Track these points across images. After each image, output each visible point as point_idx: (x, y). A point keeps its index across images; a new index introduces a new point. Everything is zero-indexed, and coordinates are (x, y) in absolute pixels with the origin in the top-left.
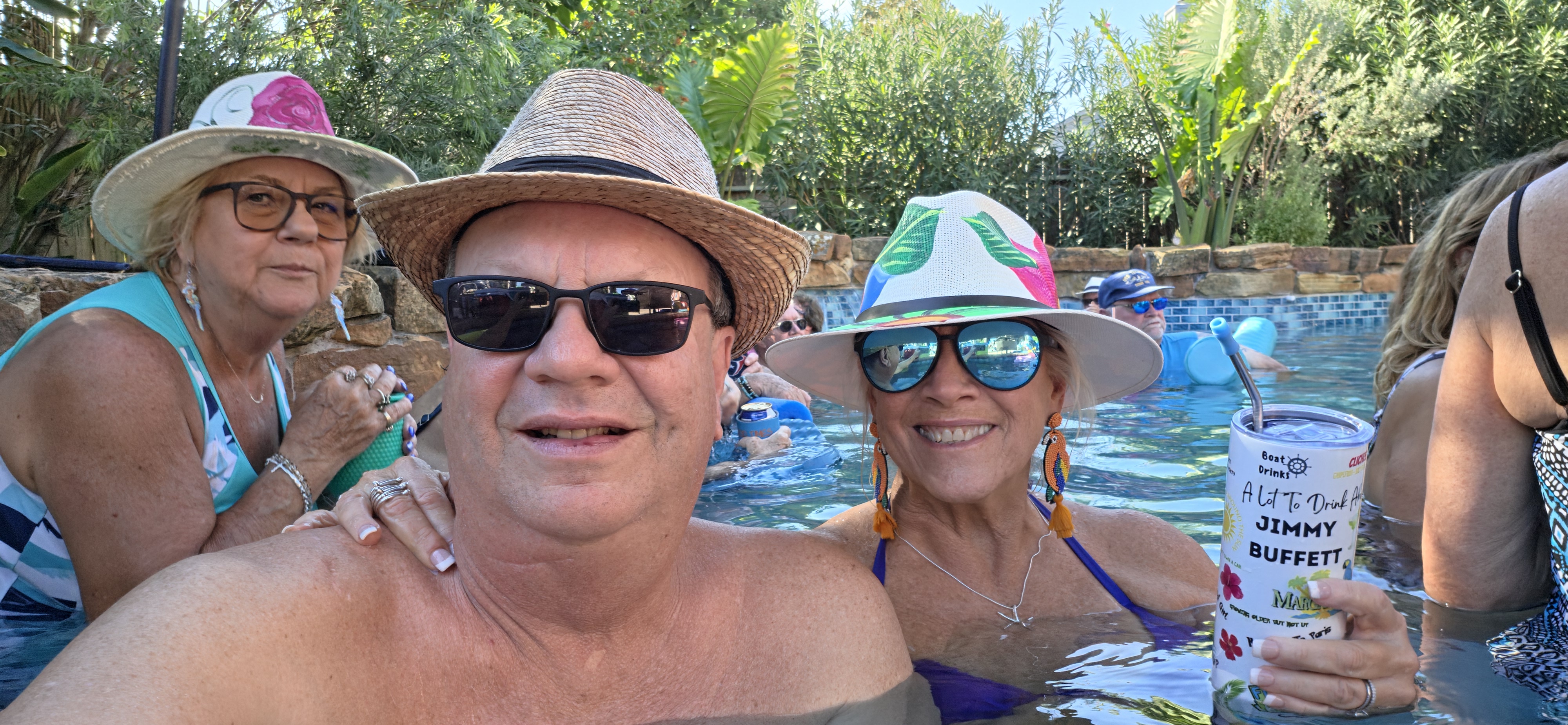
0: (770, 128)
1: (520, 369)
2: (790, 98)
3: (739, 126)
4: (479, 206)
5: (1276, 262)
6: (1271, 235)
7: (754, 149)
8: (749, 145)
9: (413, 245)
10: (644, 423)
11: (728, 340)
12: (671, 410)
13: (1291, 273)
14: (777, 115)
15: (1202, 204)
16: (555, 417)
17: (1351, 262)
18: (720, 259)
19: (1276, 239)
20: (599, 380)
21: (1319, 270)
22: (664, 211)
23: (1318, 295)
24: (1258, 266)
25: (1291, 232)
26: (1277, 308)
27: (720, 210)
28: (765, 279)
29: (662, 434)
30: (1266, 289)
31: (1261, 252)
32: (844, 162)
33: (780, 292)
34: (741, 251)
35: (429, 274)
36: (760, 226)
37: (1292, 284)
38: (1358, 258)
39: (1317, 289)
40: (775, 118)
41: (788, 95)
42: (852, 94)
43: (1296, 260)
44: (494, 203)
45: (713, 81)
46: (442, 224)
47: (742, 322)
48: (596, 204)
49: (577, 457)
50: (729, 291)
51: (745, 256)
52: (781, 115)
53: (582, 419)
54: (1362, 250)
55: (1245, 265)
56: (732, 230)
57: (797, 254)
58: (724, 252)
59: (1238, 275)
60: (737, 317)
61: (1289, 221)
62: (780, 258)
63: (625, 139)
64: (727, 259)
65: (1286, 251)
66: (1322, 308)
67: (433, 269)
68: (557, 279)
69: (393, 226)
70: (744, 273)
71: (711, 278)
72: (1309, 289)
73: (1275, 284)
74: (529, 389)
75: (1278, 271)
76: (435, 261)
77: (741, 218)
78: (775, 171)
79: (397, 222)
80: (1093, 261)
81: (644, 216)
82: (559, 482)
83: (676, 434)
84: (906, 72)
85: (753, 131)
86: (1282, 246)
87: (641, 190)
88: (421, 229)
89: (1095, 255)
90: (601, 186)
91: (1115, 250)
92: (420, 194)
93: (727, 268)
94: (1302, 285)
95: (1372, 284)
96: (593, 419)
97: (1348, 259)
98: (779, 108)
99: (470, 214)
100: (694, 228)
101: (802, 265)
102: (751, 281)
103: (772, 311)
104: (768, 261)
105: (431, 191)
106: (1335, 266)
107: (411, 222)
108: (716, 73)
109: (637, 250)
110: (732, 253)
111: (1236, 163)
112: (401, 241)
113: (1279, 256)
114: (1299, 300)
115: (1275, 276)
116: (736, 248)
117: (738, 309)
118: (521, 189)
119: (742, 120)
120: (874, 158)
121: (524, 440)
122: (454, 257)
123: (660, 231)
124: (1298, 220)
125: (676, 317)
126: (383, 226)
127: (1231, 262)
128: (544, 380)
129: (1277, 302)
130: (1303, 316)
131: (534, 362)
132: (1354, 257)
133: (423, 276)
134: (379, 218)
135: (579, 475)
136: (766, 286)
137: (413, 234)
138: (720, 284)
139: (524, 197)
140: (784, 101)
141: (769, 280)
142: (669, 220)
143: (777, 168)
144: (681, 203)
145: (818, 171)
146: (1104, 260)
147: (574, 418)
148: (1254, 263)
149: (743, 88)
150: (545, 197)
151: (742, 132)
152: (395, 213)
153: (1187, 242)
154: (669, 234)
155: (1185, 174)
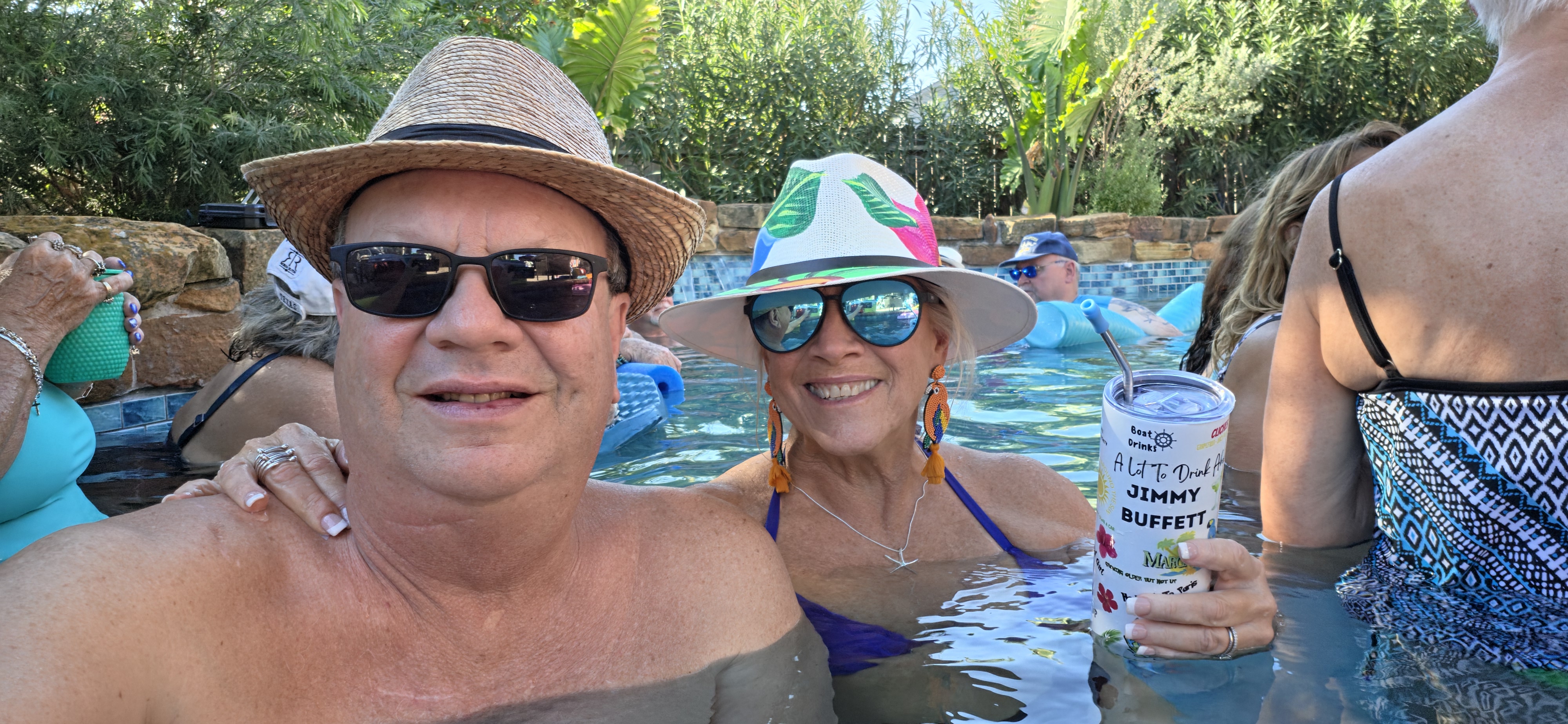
0: (632, 91)
1: (421, 333)
2: (652, 62)
3: (600, 89)
4: (374, 173)
5: (1115, 231)
6: (1110, 205)
7: (616, 113)
8: (611, 108)
9: (302, 211)
10: (547, 387)
11: (623, 306)
12: (573, 375)
13: (1129, 241)
14: (639, 78)
15: (1049, 175)
16: (459, 382)
17: (1182, 231)
18: (618, 228)
19: (1115, 209)
20: (503, 345)
21: (1154, 239)
22: (566, 181)
23: (1153, 262)
24: (1099, 234)
25: (1129, 202)
26: (1116, 274)
27: (622, 181)
28: (662, 247)
29: (564, 398)
30: (1107, 256)
31: (1102, 222)
32: (707, 128)
33: (676, 260)
34: (640, 220)
35: (317, 240)
36: (660, 196)
37: (1129, 252)
38: (1188, 227)
39: (1151, 256)
40: (637, 82)
41: (650, 59)
42: (714, 60)
43: (1134, 229)
44: (391, 170)
45: (573, 43)
46: (334, 190)
47: (637, 289)
48: (496, 172)
49: (481, 419)
50: (626, 259)
51: (644, 225)
52: (643, 79)
53: (486, 384)
54: (1192, 220)
55: (1087, 234)
56: (633, 200)
57: (694, 224)
58: (623, 221)
59: (1081, 243)
60: (632, 284)
61: (1127, 192)
62: (679, 227)
63: (521, 108)
64: (624, 227)
65: (1125, 221)
66: (1156, 274)
67: (321, 234)
68: (458, 246)
69: (284, 191)
70: (642, 241)
71: (609, 246)
72: (1145, 256)
73: (1114, 251)
74: (429, 354)
75: (1117, 240)
76: (324, 227)
77: (642, 188)
78: (638, 136)
79: (287, 189)
80: (948, 230)
81: (544, 185)
82: (462, 444)
83: (578, 397)
84: (768, 39)
85: (614, 94)
86: (1120, 215)
87: (545, 160)
88: (312, 195)
89: (950, 224)
90: (504, 156)
91: (969, 219)
92: (315, 161)
93: (624, 236)
94: (1138, 252)
95: (1200, 251)
96: (496, 383)
97: (1180, 228)
98: (640, 72)
99: (363, 181)
100: (594, 197)
101: (697, 234)
102: (648, 249)
103: (667, 279)
104: (667, 230)
105: (328, 157)
106: (1167, 235)
107: (303, 189)
108: (576, 35)
109: (537, 218)
110: (631, 222)
111: (1079, 136)
112: (290, 206)
113: (1118, 226)
114: (1135, 267)
115: (1114, 245)
116: (636, 217)
117: (633, 276)
118: (421, 157)
119: (603, 84)
120: (737, 124)
121: (424, 404)
122: (345, 222)
123: (559, 200)
124: (1135, 191)
125: (575, 284)
126: (271, 192)
127: (1074, 231)
128: (446, 345)
129: (1116, 268)
130: (1140, 282)
131: (436, 328)
132: (1185, 226)
133: (311, 242)
134: (268, 184)
135: (483, 437)
136: (663, 254)
137: (304, 200)
138: (618, 251)
139: (422, 165)
140: (647, 65)
141: (666, 249)
142: (570, 190)
143: (640, 133)
144: (583, 174)
145: (682, 136)
146: (959, 229)
147: (476, 383)
148: (1095, 231)
149: (604, 50)
150: (444, 165)
151: (604, 94)
152: (287, 179)
153: (1034, 211)
154: (568, 203)
155: (1033, 146)
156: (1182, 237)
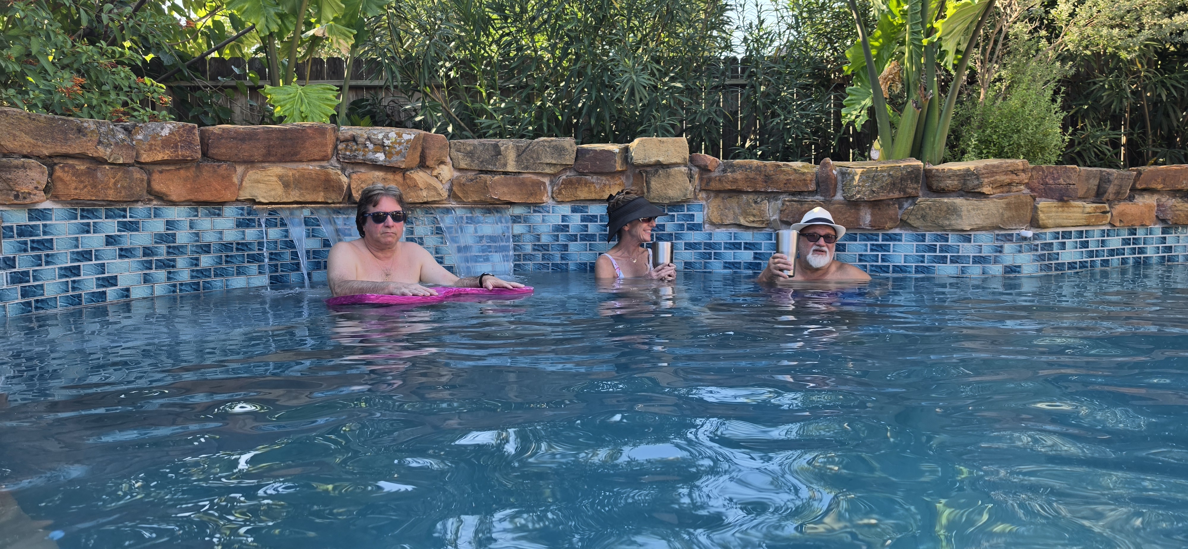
5: (1010, 184)
6: (995, 149)
13: (1029, 200)
15: (910, 106)
17: (1099, 186)
19: (1001, 155)
21: (1063, 197)
23: (1060, 230)
24: (986, 190)
26: (1008, 247)
30: (996, 221)
31: (992, 171)
37: (1029, 216)
38: (1109, 181)
39: (1059, 221)
43: (1035, 183)
54: (1115, 172)
55: (969, 188)
59: (959, 201)
61: (1018, 131)
66: (1063, 246)
75: (1012, 197)
80: (768, 179)
89: (770, 170)
91: (797, 164)
94: (1041, 215)
95: (1122, 214)
97: (1096, 182)
106: (1080, 193)
113: (1014, 177)
114: (1036, 237)
115: (1008, 204)
124: (1029, 130)
127: (949, 183)
129: (1009, 238)
130: (1041, 258)
132: (1104, 181)
146: (782, 177)
148: (981, 185)
153: (888, 156)
155: (888, 67)
156: (1099, 195)
